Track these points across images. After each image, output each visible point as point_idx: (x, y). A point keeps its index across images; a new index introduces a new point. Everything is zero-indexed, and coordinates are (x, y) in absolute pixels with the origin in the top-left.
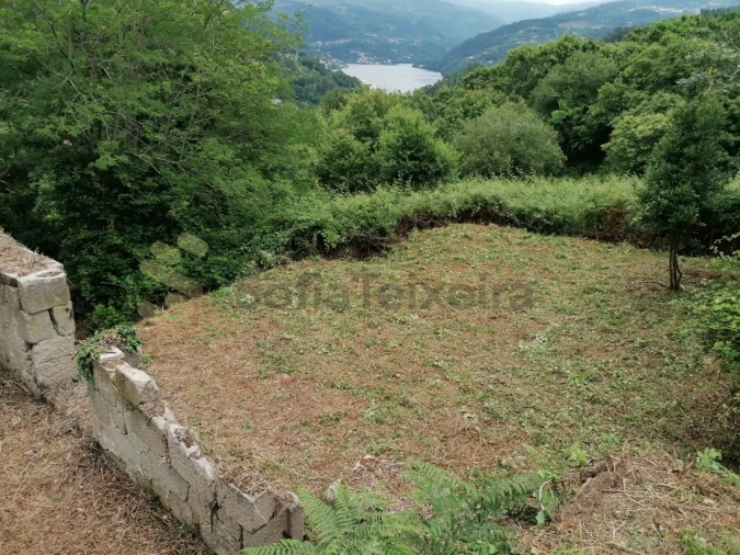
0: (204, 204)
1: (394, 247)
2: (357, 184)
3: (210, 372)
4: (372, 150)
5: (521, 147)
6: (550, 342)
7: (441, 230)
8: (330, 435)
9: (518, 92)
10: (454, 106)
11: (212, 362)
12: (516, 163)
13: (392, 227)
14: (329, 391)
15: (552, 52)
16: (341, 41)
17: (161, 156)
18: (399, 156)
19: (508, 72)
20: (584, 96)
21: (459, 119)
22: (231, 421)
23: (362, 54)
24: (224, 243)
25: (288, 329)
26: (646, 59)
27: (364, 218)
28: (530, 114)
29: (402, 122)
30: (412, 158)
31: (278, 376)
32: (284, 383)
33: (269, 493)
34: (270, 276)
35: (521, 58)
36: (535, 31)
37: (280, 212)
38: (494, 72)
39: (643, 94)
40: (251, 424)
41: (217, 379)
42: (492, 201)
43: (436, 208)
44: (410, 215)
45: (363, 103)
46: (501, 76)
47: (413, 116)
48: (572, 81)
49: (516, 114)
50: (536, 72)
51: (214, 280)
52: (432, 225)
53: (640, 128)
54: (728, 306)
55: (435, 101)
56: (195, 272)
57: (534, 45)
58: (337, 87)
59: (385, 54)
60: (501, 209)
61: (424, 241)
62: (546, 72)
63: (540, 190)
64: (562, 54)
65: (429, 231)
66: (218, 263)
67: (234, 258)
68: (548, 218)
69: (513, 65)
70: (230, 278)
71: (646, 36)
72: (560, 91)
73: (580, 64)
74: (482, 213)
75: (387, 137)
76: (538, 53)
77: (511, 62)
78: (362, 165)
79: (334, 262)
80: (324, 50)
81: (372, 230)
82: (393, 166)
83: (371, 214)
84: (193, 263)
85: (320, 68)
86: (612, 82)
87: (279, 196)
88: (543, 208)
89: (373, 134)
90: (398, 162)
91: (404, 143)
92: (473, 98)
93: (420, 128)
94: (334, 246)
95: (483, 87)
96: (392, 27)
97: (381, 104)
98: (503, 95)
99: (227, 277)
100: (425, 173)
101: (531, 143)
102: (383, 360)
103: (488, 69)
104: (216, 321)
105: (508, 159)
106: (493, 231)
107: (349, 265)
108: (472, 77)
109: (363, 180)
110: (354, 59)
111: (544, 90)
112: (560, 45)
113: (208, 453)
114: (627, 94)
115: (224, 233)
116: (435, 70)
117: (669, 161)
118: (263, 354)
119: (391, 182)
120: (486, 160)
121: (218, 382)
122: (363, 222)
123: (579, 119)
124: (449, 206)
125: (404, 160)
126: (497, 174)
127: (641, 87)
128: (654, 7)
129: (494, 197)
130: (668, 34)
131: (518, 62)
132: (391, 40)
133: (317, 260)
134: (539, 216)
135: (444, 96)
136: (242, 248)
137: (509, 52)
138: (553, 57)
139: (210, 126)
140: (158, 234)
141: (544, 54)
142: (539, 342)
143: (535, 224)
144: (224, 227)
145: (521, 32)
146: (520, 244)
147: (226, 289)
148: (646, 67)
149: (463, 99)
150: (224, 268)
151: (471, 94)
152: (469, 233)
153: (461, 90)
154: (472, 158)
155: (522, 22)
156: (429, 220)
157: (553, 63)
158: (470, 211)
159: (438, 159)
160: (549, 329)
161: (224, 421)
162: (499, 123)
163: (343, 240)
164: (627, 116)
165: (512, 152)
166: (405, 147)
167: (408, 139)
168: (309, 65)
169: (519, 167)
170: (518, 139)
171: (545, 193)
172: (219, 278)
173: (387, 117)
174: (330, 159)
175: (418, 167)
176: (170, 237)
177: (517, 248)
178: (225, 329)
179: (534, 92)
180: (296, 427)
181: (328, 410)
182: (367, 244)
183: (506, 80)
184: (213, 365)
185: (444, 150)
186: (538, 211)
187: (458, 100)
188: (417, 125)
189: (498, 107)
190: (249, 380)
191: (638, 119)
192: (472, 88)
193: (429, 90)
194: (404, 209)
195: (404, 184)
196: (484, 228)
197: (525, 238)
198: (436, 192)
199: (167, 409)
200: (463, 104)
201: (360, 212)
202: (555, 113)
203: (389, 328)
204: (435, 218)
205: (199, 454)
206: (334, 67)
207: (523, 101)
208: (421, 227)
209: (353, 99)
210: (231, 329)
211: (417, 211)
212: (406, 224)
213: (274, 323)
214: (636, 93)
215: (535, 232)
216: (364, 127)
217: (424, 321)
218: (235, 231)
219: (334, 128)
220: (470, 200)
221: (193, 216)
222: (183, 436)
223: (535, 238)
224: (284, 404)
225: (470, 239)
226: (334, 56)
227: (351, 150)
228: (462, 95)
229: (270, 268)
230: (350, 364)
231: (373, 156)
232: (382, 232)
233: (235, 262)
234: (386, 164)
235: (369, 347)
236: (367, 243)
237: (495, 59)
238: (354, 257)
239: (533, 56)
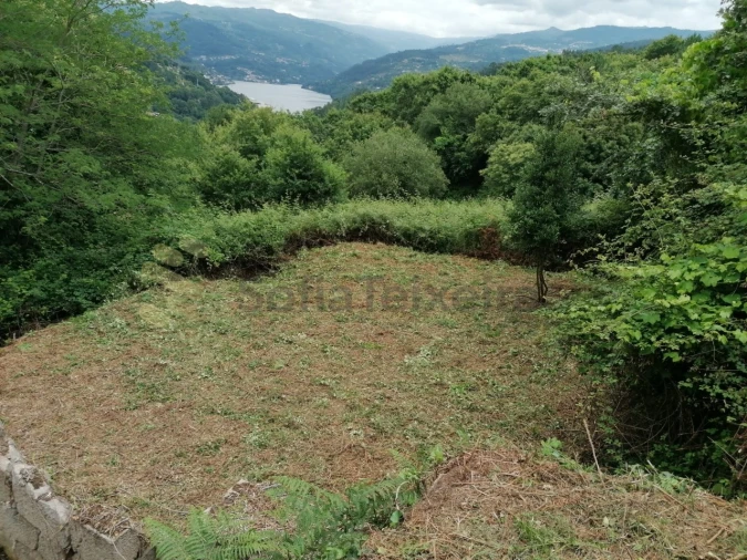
0: (67, 220)
1: (282, 266)
2: (244, 202)
3: (69, 405)
4: (259, 168)
5: (407, 170)
6: (434, 356)
7: (331, 249)
8: (208, 464)
9: (403, 118)
10: (343, 128)
11: (71, 395)
12: (404, 185)
13: (280, 245)
14: (208, 418)
15: (433, 82)
16: (227, 58)
17: (14, 168)
18: (287, 174)
19: (394, 98)
20: (463, 124)
21: (348, 141)
22: (94, 458)
23: (249, 72)
24: (90, 263)
25: (162, 354)
26: (517, 93)
27: (250, 236)
28: (415, 139)
29: (289, 141)
30: (300, 176)
31: (150, 406)
32: (157, 413)
33: (132, 531)
34: (144, 298)
35: (406, 86)
36: (419, 61)
37: (155, 229)
38: (381, 98)
39: (515, 125)
40: (118, 460)
41: (78, 413)
42: (379, 220)
43: (325, 227)
44: (299, 234)
45: (249, 120)
46: (387, 101)
47: (300, 135)
48: (452, 110)
49: (402, 139)
50: (420, 99)
51: (78, 304)
52: (321, 244)
53: (512, 156)
54: (582, 313)
55: (324, 122)
56: (55, 295)
57: (418, 74)
58: (223, 104)
59: (272, 73)
60: (387, 228)
61: (313, 261)
62: (429, 100)
63: (424, 211)
64: (443, 85)
65: (317, 250)
66: (83, 285)
67: (102, 280)
68: (432, 238)
69: (398, 91)
70: (97, 301)
71: (517, 72)
72: (442, 119)
73: (459, 95)
74: (370, 232)
75: (274, 155)
76: (421, 81)
77: (397, 88)
78: (248, 183)
79: (217, 282)
80: (208, 65)
81: (258, 248)
82: (281, 185)
83: (258, 232)
84: (52, 285)
85: (204, 83)
86: (487, 113)
87: (155, 212)
88: (427, 227)
89: (260, 152)
90: (286, 181)
91: (292, 161)
92: (361, 120)
93: (308, 147)
94: (217, 265)
95: (371, 111)
96: (280, 47)
97: (267, 122)
98: (390, 119)
99: (94, 300)
100: (313, 192)
101: (417, 167)
102: (268, 382)
103: (375, 94)
104: (78, 349)
105: (396, 181)
106: (381, 250)
107: (233, 285)
108: (360, 101)
109: (250, 198)
110: (241, 77)
111: (427, 117)
112: (441, 75)
113: (62, 494)
114: (501, 124)
115: (92, 252)
116: (324, 92)
117: (533, 184)
118: (133, 382)
119: (279, 200)
120: (375, 182)
121: (79, 417)
122: (248, 240)
123: (460, 146)
124: (338, 225)
125: (292, 178)
126: (385, 195)
127: (513, 118)
128: (523, 46)
129: (381, 216)
130: (535, 71)
131: (403, 89)
132: (280, 60)
133: (198, 280)
134: (423, 235)
135: (332, 118)
136: (111, 269)
137: (395, 79)
138: (435, 86)
139: (76, 136)
140: (11, 254)
141: (426, 83)
142: (423, 356)
143: (420, 243)
144: (91, 246)
145: (406, 61)
146: (406, 262)
147: (91, 313)
148: (517, 100)
149: (352, 122)
150: (90, 291)
151: (360, 117)
152: (357, 251)
153: (350, 113)
154: (362, 179)
155: (406, 52)
156: (318, 238)
157: (435, 92)
158: (358, 230)
159: (326, 178)
160: (432, 342)
161: (85, 459)
162: (386, 146)
163: (227, 259)
164: (501, 145)
165: (400, 174)
166: (293, 165)
167: (296, 158)
168: (192, 79)
169: (406, 189)
170: (405, 162)
171: (429, 213)
172: (84, 302)
173: (274, 135)
174: (214, 175)
175: (306, 186)
176: (26, 257)
177: (404, 266)
178: (89, 357)
179: (418, 119)
180: (170, 459)
181: (207, 438)
182: (252, 263)
183: (392, 106)
184: (74, 397)
185: (333, 170)
186: (423, 230)
187: (346, 123)
188: (304, 145)
189: (386, 131)
190: (116, 411)
191: (511, 147)
192: (360, 111)
193: (319, 112)
194: (292, 227)
195: (291, 202)
196: (372, 246)
197: (411, 256)
198: (325, 211)
199: (11, 448)
200: (352, 127)
201: (245, 230)
202: (438, 139)
203: (275, 348)
204: (324, 237)
205: (49, 495)
206: (220, 83)
207: (408, 126)
208: (309, 246)
209: (238, 115)
210: (97, 357)
211: (306, 230)
212: (294, 243)
213: (147, 348)
214: (509, 124)
215: (420, 250)
216: (250, 144)
217: (311, 340)
218: (103, 250)
219: (218, 145)
220: (358, 219)
221: (52, 234)
222: (30, 476)
223: (420, 256)
224: (156, 435)
225: (359, 257)
226: (220, 72)
227: (237, 167)
228: (350, 118)
229: (144, 289)
230: (232, 388)
231: (260, 174)
232: (269, 250)
233: (102, 283)
234: (273, 182)
235: (253, 368)
236: (254, 262)
237: (382, 86)
238: (239, 276)
239: (416, 84)
